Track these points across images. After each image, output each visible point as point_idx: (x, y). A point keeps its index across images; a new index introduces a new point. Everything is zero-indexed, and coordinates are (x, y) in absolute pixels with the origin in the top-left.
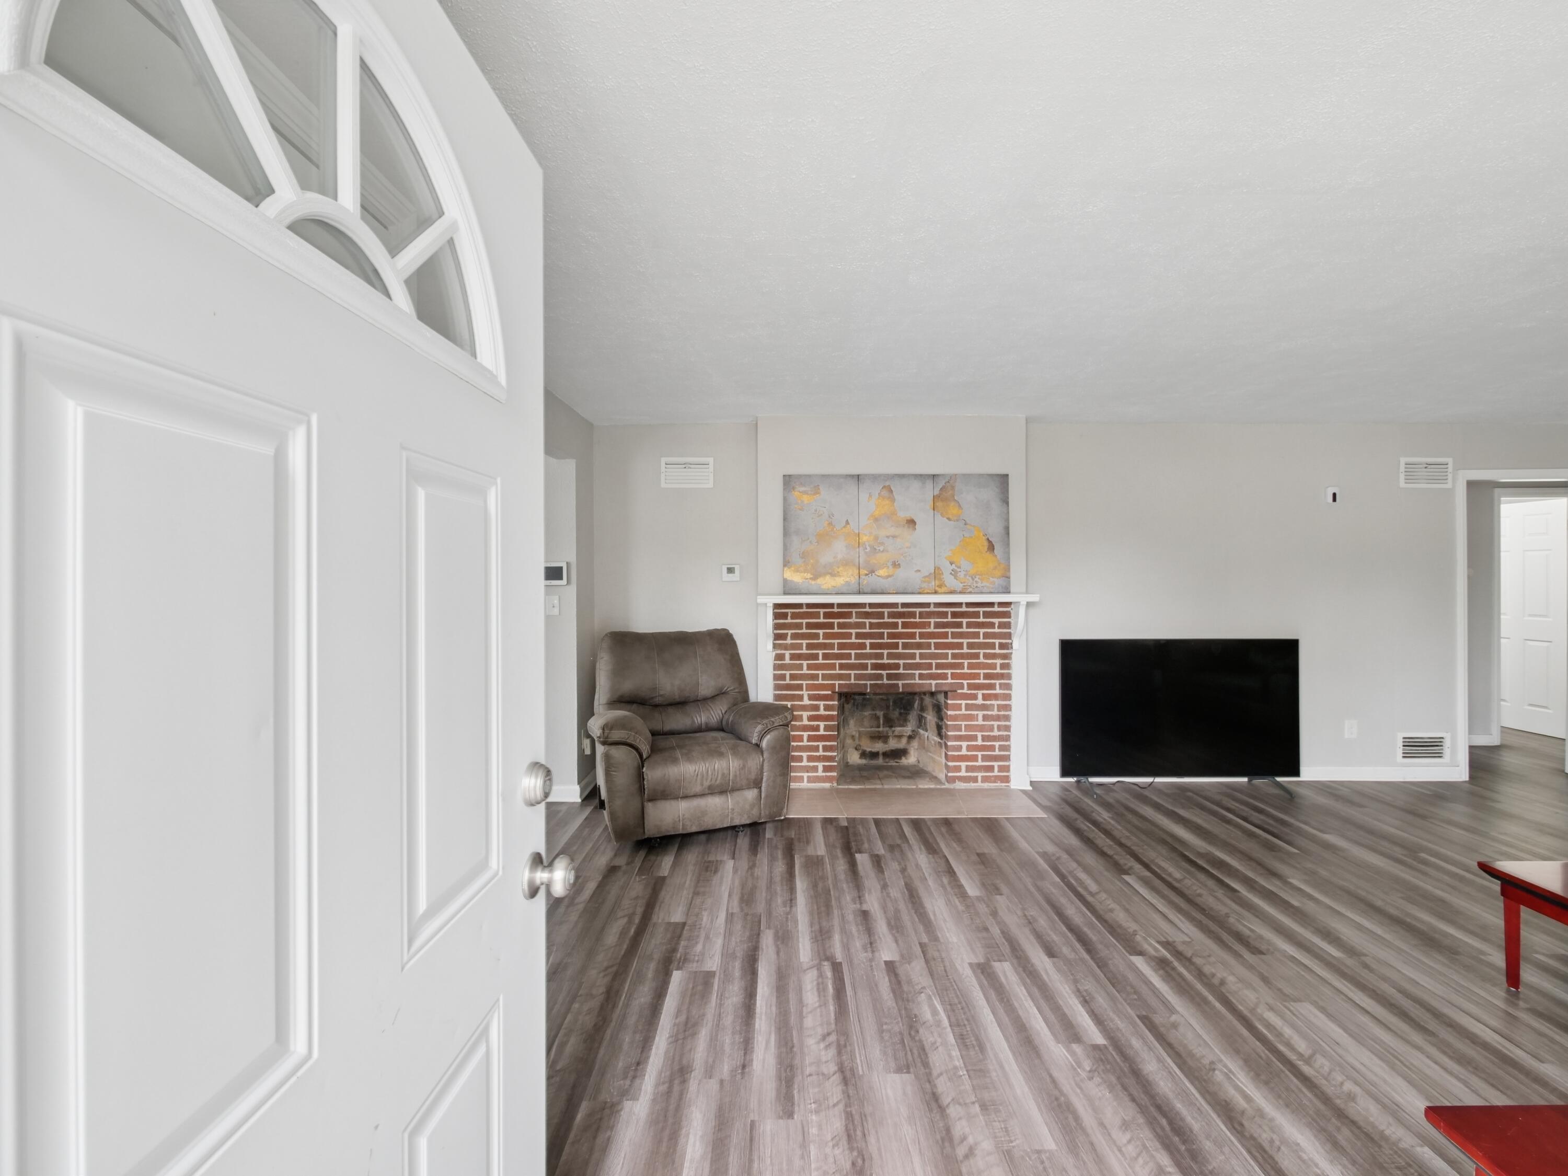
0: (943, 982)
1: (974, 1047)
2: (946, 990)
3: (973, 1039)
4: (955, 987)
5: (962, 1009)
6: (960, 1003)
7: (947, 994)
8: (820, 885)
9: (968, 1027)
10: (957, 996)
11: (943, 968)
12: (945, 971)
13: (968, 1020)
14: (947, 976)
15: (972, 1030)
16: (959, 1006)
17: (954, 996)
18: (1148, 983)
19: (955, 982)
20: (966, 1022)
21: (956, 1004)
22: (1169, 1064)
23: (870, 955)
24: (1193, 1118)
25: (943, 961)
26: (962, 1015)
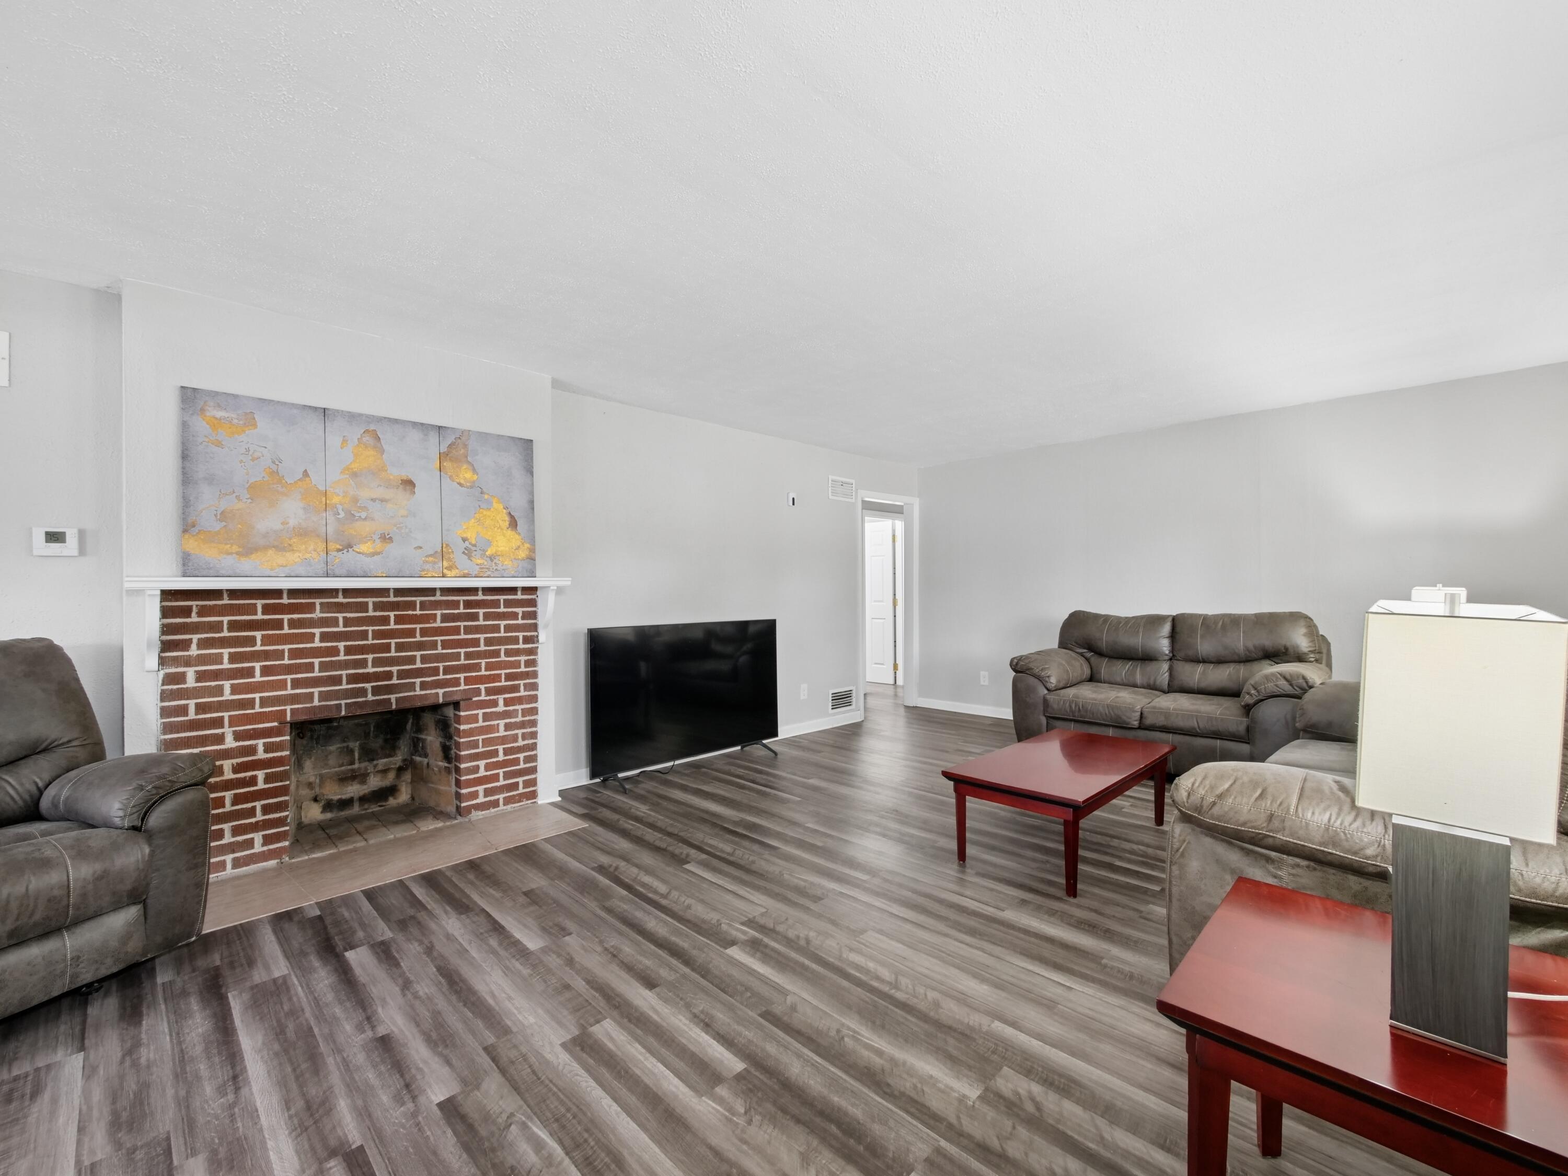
0: (536, 1091)
1: (608, 1167)
2: (545, 1101)
3: (603, 1155)
4: (555, 1089)
5: (574, 1117)
6: (568, 1110)
7: (547, 1106)
8: (291, 1027)
9: (590, 1140)
10: (562, 1102)
11: (529, 1070)
12: (534, 1072)
13: (587, 1130)
14: (539, 1079)
15: (598, 1141)
16: (569, 1115)
17: (556, 1103)
18: (752, 972)
19: (551, 1081)
20: (586, 1135)
21: (564, 1116)
22: (808, 1056)
23: (410, 1106)
24: (853, 1105)
25: (525, 1060)
26: (577, 1126)
